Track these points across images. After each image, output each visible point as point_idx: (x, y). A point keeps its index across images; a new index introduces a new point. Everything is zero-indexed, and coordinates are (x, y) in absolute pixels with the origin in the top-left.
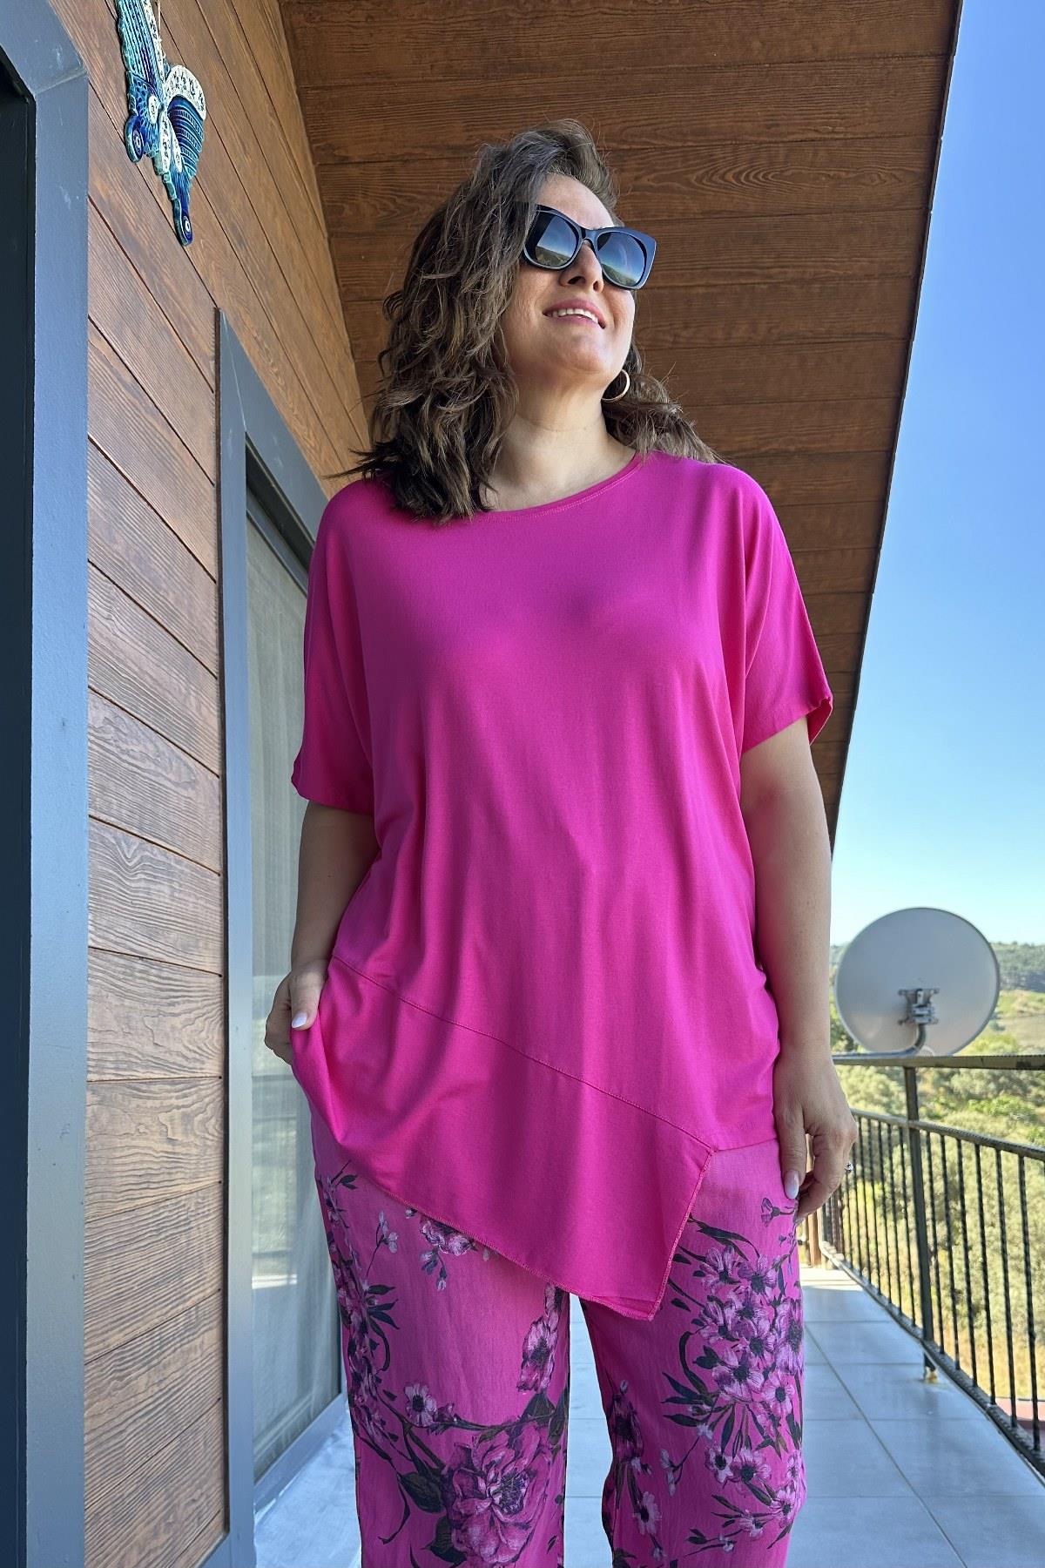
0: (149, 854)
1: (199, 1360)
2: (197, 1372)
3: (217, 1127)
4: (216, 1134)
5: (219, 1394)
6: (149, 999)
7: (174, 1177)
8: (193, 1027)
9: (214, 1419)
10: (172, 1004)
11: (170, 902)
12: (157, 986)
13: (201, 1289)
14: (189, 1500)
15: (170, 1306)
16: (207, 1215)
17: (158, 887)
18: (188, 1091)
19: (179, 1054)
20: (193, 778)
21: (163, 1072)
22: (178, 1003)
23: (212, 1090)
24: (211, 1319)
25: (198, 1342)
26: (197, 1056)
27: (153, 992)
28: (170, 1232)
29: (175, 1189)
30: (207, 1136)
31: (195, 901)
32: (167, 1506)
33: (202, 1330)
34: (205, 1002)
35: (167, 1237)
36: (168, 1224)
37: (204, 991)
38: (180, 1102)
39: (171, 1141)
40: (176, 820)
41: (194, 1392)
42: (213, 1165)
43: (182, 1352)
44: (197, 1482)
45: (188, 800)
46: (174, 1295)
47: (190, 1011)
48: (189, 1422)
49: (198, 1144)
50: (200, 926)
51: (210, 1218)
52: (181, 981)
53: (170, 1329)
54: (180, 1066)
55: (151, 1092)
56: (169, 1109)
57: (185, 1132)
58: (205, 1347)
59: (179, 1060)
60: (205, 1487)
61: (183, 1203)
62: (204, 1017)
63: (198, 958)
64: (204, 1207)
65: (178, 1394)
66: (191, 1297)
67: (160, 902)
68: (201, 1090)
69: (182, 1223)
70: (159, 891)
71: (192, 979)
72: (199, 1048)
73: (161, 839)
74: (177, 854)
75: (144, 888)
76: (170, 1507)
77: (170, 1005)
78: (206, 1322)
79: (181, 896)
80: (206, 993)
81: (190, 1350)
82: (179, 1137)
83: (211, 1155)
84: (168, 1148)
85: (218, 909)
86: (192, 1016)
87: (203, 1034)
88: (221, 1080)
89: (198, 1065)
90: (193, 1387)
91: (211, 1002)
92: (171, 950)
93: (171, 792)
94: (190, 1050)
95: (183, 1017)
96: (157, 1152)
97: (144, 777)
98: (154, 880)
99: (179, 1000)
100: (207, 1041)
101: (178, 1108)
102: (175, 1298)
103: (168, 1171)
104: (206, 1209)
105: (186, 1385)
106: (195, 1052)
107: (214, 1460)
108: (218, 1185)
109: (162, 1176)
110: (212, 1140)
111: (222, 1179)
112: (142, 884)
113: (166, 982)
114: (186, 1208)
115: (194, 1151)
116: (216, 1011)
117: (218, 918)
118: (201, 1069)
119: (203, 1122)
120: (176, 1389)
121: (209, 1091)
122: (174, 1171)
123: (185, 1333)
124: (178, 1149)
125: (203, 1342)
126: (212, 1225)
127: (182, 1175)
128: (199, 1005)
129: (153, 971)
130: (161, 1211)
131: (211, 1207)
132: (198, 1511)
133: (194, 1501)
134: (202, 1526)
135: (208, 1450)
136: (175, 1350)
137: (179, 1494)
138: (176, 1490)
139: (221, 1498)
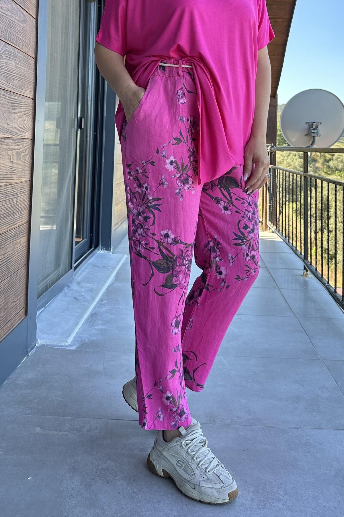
0: (7, 48)
1: (19, 248)
2: (18, 252)
3: (29, 159)
4: (29, 161)
5: (26, 262)
6: (6, 106)
7: (13, 176)
8: (22, 119)
9: (23, 271)
10: (15, 109)
11: (15, 68)
12: (9, 101)
13: (21, 221)
14: (12, 301)
15: (9, 226)
16: (24, 193)
17: (11, 62)
18: (19, 143)
19: (16, 128)
20: (25, 19)
21: (10, 135)
22: (17, 108)
23: (28, 144)
24: (24, 233)
25: (19, 240)
26: (23, 130)
27: (7, 103)
28: (10, 197)
29: (13, 181)
30: (26, 162)
31: (24, 69)
32: (5, 302)
33: (21, 236)
34: (27, 109)
35: (9, 199)
36: (10, 194)
37: (27, 105)
38: (16, 147)
39: (12, 162)
40: (18, 36)
41: (16, 260)
42: (27, 173)
43: (13, 244)
44: (16, 294)
45: (23, 28)
46: (11, 222)
47: (21, 112)
48: (14, 271)
49: (22, 164)
50: (26, 79)
51: (25, 194)
52: (18, 100)
53: (9, 234)
54: (16, 133)
55: (5, 142)
56: (12, 150)
57: (18, 160)
58: (22, 243)
59: (16, 131)
60: (19, 297)
61: (15, 187)
62: (26, 115)
63: (24, 91)
64: (23, 189)
65: (11, 260)
66: (17, 223)
67: (11, 68)
68: (24, 143)
69: (15, 194)
70: (11, 64)
71: (22, 100)
72: (24, 127)
73: (12, 43)
74: (18, 49)
75: (5, 62)
76: (6, 303)
77: (13, 109)
78: (22, 233)
79: (19, 66)
80: (27, 106)
81: (16, 244)
82: (15, 161)
83: (27, 169)
84: (11, 165)
85: (33, 72)
86: (22, 114)
87: (26, 122)
88: (32, 140)
89: (23, 134)
90: (16, 258)
91: (29, 109)
92: (15, 87)
93: (17, 24)
94: (20, 127)
95: (18, 114)
96: (6, 166)
97: (8, 18)
98: (9, 59)
99: (17, 107)
100: (27, 125)
101: (15, 149)
102: (11, 223)
103: (10, 174)
104: (24, 190)
105: (14, 256)
106: (22, 128)
107: (23, 287)
108: (29, 181)
109: (8, 175)
110: (27, 164)
111: (30, 179)
112: (5, 61)
113: (12, 100)
114: (17, 189)
115: (20, 167)
116: (31, 112)
117: (33, 76)
118: (24, 135)
119: (24, 156)
120: (10, 258)
121: (27, 144)
122: (12, 174)
123: (14, 236)
124: (15, 166)
125: (21, 241)
126: (26, 196)
127: (16, 176)
128: (24, 110)
129: (8, 95)
130: (8, 189)
131: (26, 189)
132: (16, 305)
133: (15, 302)
134: (18, 311)
135: (21, 283)
136: (10, 243)
137: (9, 298)
138: (8, 296)
139: (25, 302)
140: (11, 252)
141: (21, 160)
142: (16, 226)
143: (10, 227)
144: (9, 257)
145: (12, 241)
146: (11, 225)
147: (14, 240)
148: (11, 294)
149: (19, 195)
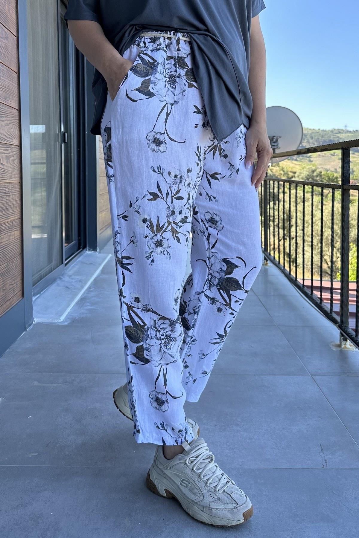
1: (13, 239)
2: (13, 243)
3: (18, 163)
4: (18, 165)
5: (20, 252)
7: (3, 177)
8: (9, 127)
9: (18, 260)
10: (1, 117)
13: (14, 216)
14: (10, 284)
18: (8, 148)
19: (5, 135)
20: (7, 36)
22: (3, 117)
23: (16, 150)
24: (17, 227)
25: (13, 233)
26: (11, 137)
28: (3, 195)
29: (4, 181)
30: (14, 165)
31: (8, 81)
32: (4, 283)
33: (14, 230)
34: (13, 119)
36: (2, 192)
39: (2, 164)
40: (1, 50)
41: (12, 249)
42: (16, 175)
43: (8, 235)
44: (13, 279)
45: (5, 44)
46: (4, 216)
48: (10, 259)
49: (12, 167)
50: (10, 91)
51: (16, 193)
52: (4, 109)
53: (3, 227)
54: (5, 139)
56: (1, 153)
57: (7, 162)
58: (15, 236)
59: (4, 137)
60: (16, 281)
61: (7, 186)
62: (13, 124)
63: (10, 102)
64: (14, 189)
65: (6, 249)
66: (10, 218)
68: (12, 149)
69: (7, 193)
71: (9, 110)
72: (11, 134)
74: (2, 63)
79: (3, 79)
80: (13, 115)
81: (10, 235)
82: (5, 164)
83: (16, 172)
84: (1, 166)
85: (17, 86)
86: (8, 122)
87: (12, 130)
88: (19, 147)
89: (11, 140)
94: (8, 134)
95: (5, 122)
100: (14, 133)
103: (1, 174)
105: (9, 246)
107: (19, 273)
108: (19, 183)
110: (16, 167)
111: (20, 181)
114: (8, 188)
115: (10, 169)
116: (17, 122)
117: (17, 89)
118: (12, 142)
119: (13, 160)
123: (8, 229)
124: (5, 167)
125: (15, 234)
126: (17, 196)
127: (6, 177)
128: (11, 119)
131: (17, 190)
132: (13, 288)
133: (12, 284)
134: (15, 293)
135: (17, 269)
136: (5, 234)
137: (7, 281)
138: (6, 279)
139: (21, 286)
140: (6, 242)
141: (10, 164)
142: (9, 220)
143: (4, 220)
144: (5, 246)
145: (6, 233)
146: (5, 219)
147: (9, 232)
148: (8, 278)
149: (11, 194)
